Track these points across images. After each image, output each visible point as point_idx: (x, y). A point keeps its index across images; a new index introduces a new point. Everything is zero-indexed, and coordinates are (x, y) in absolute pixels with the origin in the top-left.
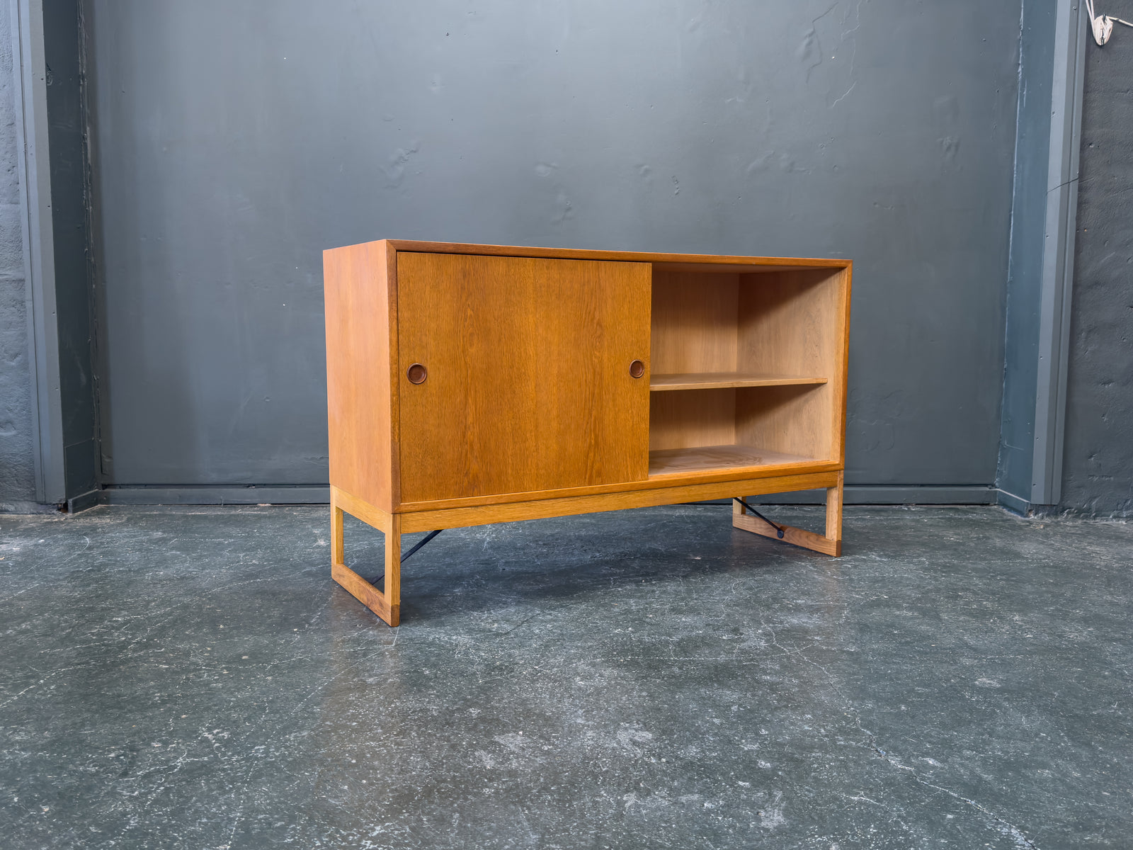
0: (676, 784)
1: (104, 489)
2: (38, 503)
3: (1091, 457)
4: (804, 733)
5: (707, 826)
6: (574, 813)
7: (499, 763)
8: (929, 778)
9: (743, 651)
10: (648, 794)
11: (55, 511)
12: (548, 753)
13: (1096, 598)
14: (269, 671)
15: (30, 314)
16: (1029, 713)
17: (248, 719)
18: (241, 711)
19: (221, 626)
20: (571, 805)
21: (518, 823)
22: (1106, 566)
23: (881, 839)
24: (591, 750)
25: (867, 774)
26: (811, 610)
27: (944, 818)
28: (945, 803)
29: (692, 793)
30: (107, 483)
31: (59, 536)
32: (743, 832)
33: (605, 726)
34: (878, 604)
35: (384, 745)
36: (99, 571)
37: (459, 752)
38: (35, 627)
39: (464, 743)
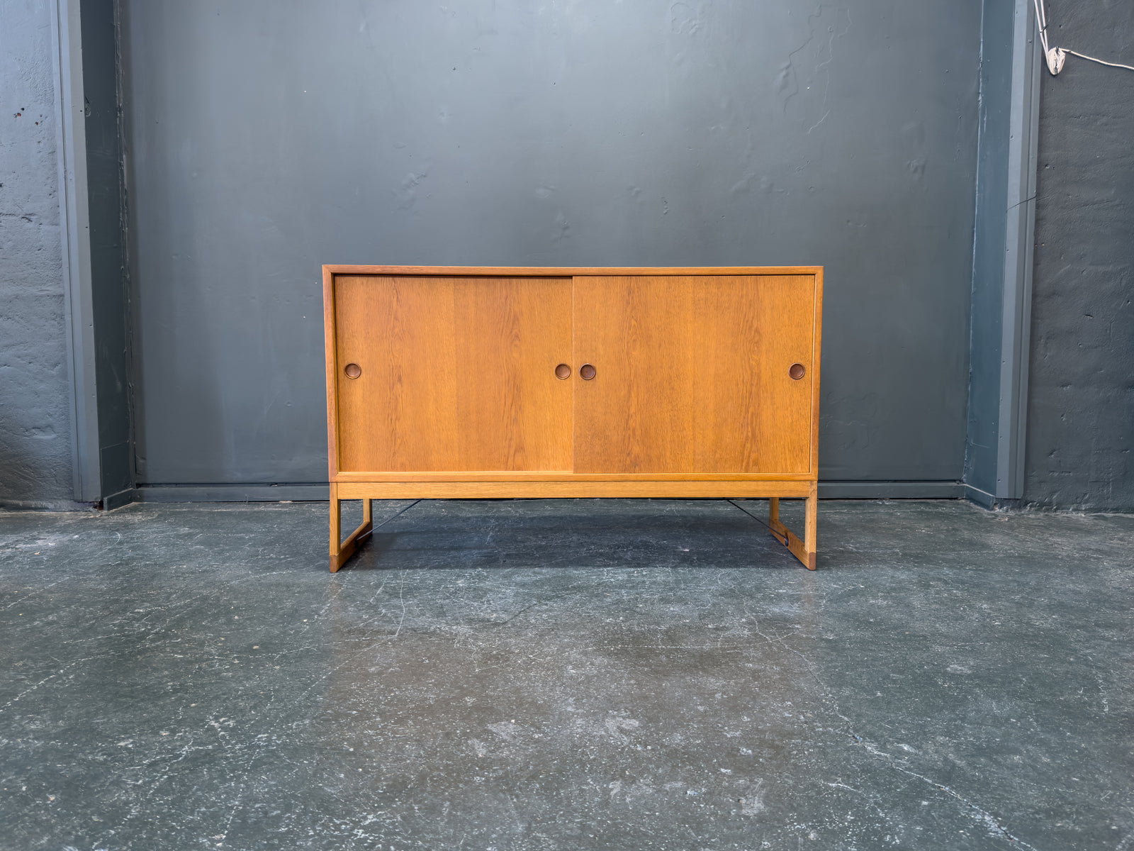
0: (660, 771)
1: (137, 488)
2: (75, 501)
3: (1051, 454)
4: (785, 719)
5: (690, 814)
6: (561, 802)
7: (490, 752)
8: (904, 764)
9: (727, 640)
10: (634, 782)
11: (91, 509)
12: (537, 741)
13: (1059, 587)
14: (278, 660)
15: (69, 326)
16: (998, 698)
17: (254, 707)
18: (248, 699)
19: (236, 617)
20: (558, 794)
21: (507, 811)
22: (1068, 556)
23: (859, 827)
24: (580, 738)
25: (844, 760)
26: (792, 599)
27: (919, 805)
28: (919, 790)
29: (676, 780)
30: (140, 482)
31: (93, 532)
32: (724, 819)
33: (594, 714)
34: (854, 593)
35: (380, 734)
36: (127, 564)
37: (453, 740)
38: (61, 618)
39: (458, 732)
